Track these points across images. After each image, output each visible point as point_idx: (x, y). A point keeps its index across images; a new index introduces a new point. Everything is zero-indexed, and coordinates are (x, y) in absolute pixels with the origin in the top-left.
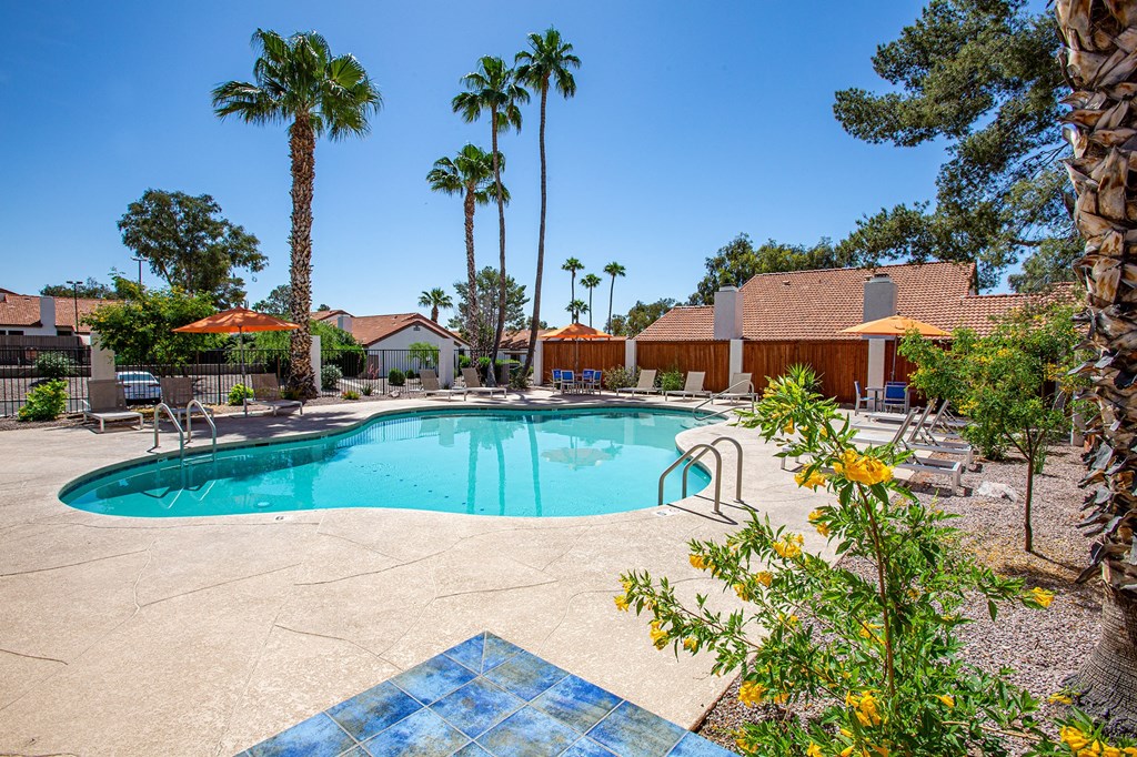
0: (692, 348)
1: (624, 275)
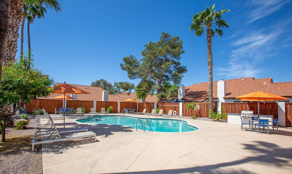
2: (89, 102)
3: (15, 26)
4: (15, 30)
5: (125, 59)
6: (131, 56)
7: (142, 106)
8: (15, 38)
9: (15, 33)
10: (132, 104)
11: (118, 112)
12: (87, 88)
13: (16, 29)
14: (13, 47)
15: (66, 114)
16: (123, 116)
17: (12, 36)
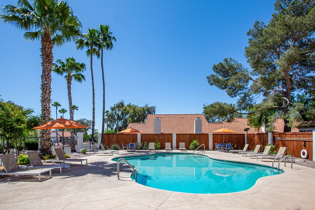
0: (160, 136)
1: (77, 110)
2: (167, 136)
3: (46, 70)
4: (46, 74)
5: (215, 68)
6: (226, 60)
7: (251, 139)
8: (46, 80)
9: (47, 76)
10: (227, 136)
11: (210, 148)
12: (182, 118)
13: (47, 72)
14: (45, 89)
15: (130, 149)
16: (200, 155)
17: (45, 79)
